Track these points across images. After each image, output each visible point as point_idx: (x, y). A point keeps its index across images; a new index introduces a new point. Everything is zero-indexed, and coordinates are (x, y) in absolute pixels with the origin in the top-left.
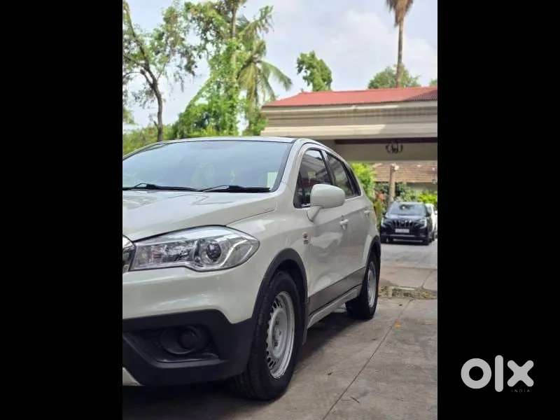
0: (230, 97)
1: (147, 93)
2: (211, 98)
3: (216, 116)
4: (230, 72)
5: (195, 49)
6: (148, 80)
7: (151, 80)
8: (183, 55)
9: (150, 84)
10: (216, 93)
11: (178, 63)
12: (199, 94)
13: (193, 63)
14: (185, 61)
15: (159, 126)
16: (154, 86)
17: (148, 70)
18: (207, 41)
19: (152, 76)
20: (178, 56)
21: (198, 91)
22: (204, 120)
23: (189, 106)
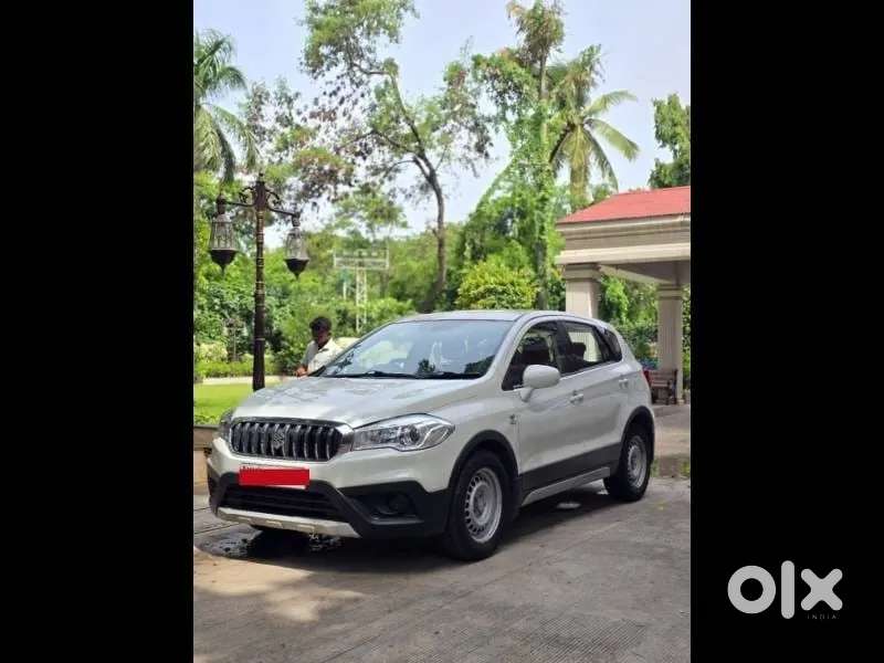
0: (540, 186)
1: (422, 188)
2: (512, 189)
3: (522, 215)
4: (538, 149)
5: (489, 120)
6: (423, 172)
7: (427, 171)
8: (472, 130)
9: (427, 177)
10: (520, 182)
11: (465, 142)
12: (493, 185)
13: (487, 139)
14: (475, 139)
15: (440, 236)
16: (431, 179)
17: (422, 156)
18: (505, 107)
19: (428, 165)
20: (464, 132)
21: (492, 181)
22: (505, 219)
23: (481, 204)
